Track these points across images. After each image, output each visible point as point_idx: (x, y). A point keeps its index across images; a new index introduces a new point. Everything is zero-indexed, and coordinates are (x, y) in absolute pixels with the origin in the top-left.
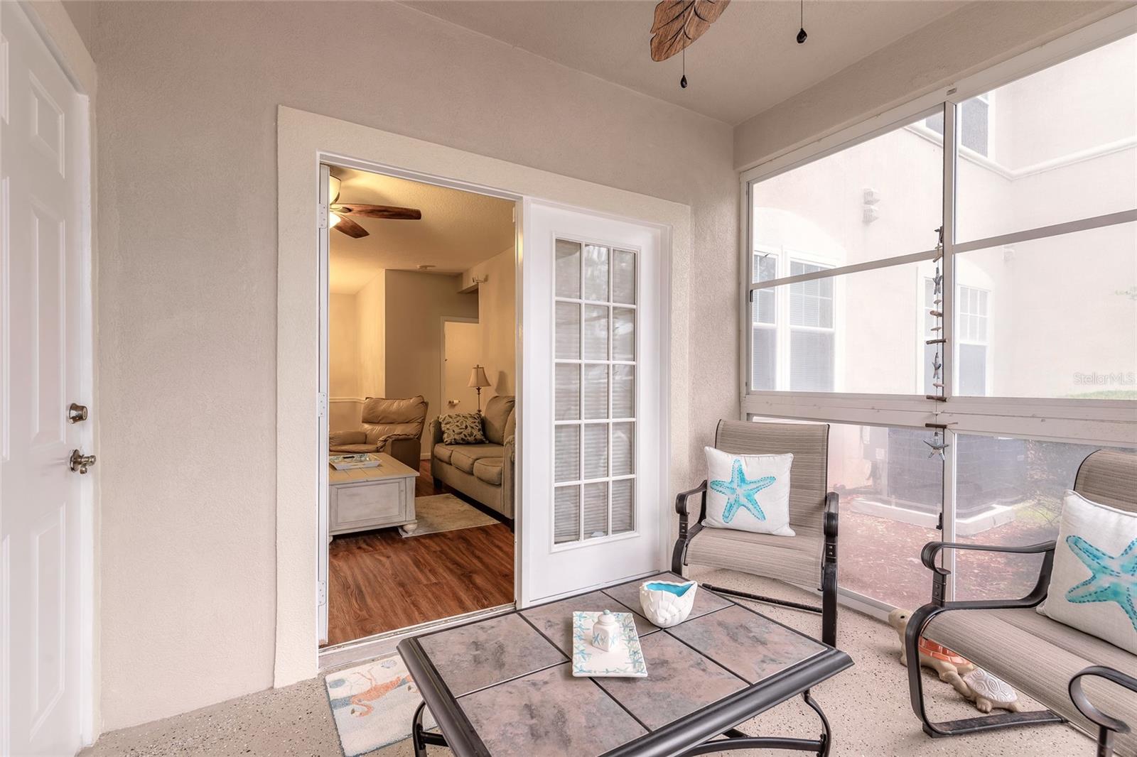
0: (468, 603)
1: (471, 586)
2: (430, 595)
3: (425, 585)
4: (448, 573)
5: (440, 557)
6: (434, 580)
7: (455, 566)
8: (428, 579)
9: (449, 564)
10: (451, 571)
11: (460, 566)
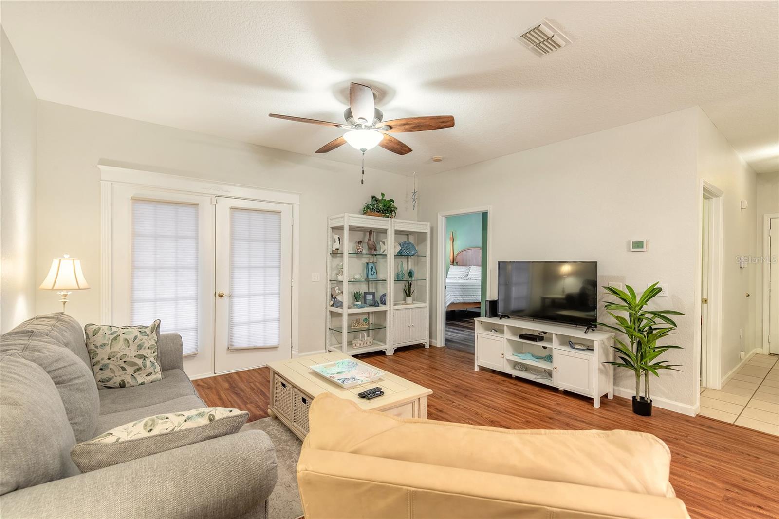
0: (235, 376)
1: (232, 383)
2: (254, 378)
3: (255, 381)
4: (243, 389)
5: (248, 399)
6: (252, 384)
7: (238, 393)
8: (255, 385)
9: (242, 393)
10: (241, 390)
11: (235, 393)
